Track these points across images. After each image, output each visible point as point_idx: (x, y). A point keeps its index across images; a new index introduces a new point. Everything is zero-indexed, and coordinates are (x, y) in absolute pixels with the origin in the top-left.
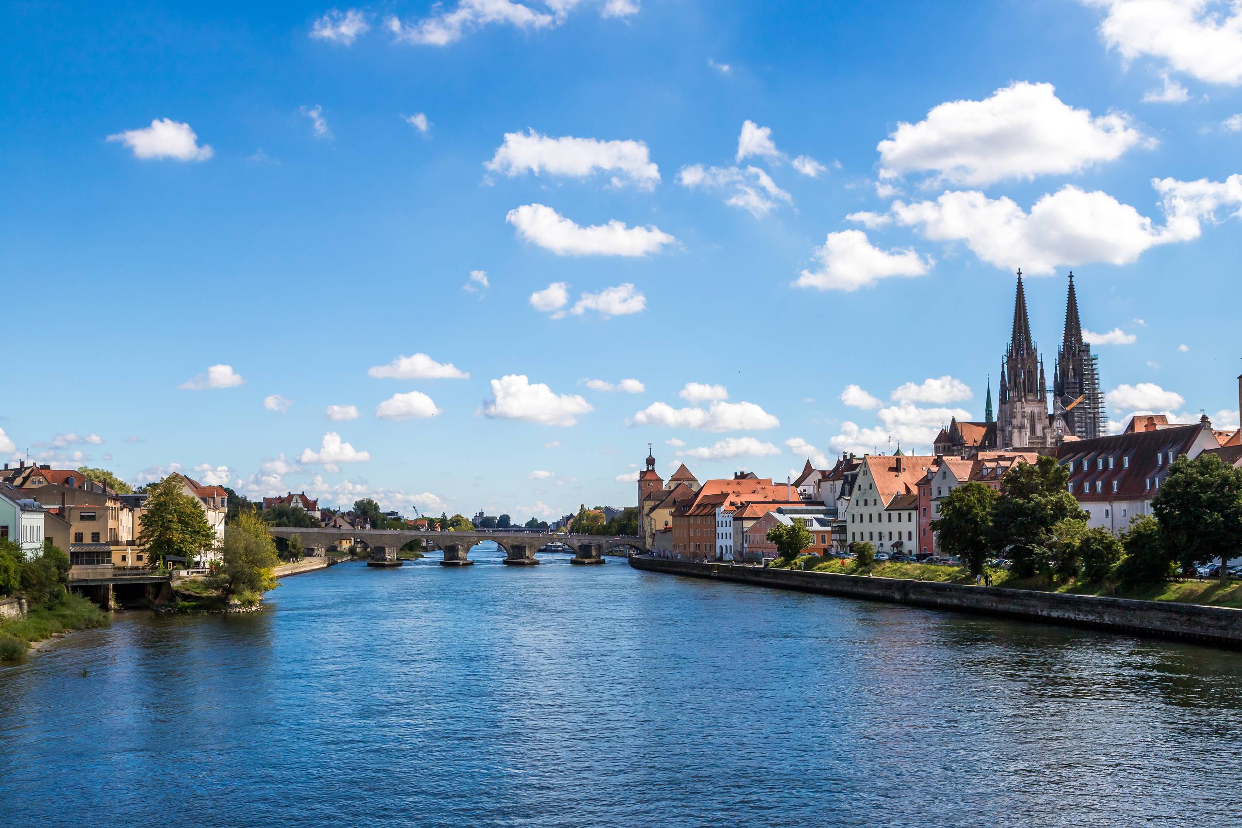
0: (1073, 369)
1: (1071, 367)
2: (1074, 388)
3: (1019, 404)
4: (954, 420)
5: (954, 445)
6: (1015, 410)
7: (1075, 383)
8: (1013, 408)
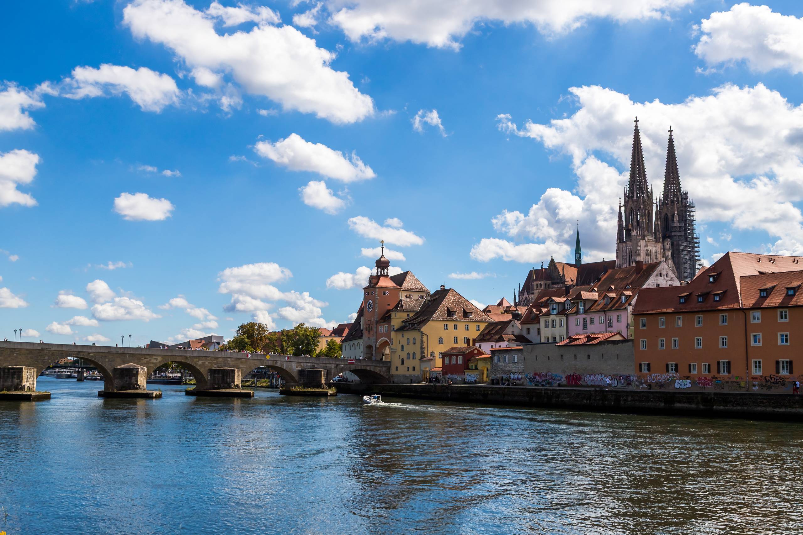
0: (678, 214)
1: (676, 212)
2: (680, 231)
3: (642, 243)
4: (552, 260)
5: (553, 284)
6: (639, 248)
7: (680, 227)
8: (637, 246)
